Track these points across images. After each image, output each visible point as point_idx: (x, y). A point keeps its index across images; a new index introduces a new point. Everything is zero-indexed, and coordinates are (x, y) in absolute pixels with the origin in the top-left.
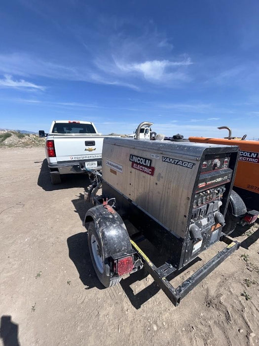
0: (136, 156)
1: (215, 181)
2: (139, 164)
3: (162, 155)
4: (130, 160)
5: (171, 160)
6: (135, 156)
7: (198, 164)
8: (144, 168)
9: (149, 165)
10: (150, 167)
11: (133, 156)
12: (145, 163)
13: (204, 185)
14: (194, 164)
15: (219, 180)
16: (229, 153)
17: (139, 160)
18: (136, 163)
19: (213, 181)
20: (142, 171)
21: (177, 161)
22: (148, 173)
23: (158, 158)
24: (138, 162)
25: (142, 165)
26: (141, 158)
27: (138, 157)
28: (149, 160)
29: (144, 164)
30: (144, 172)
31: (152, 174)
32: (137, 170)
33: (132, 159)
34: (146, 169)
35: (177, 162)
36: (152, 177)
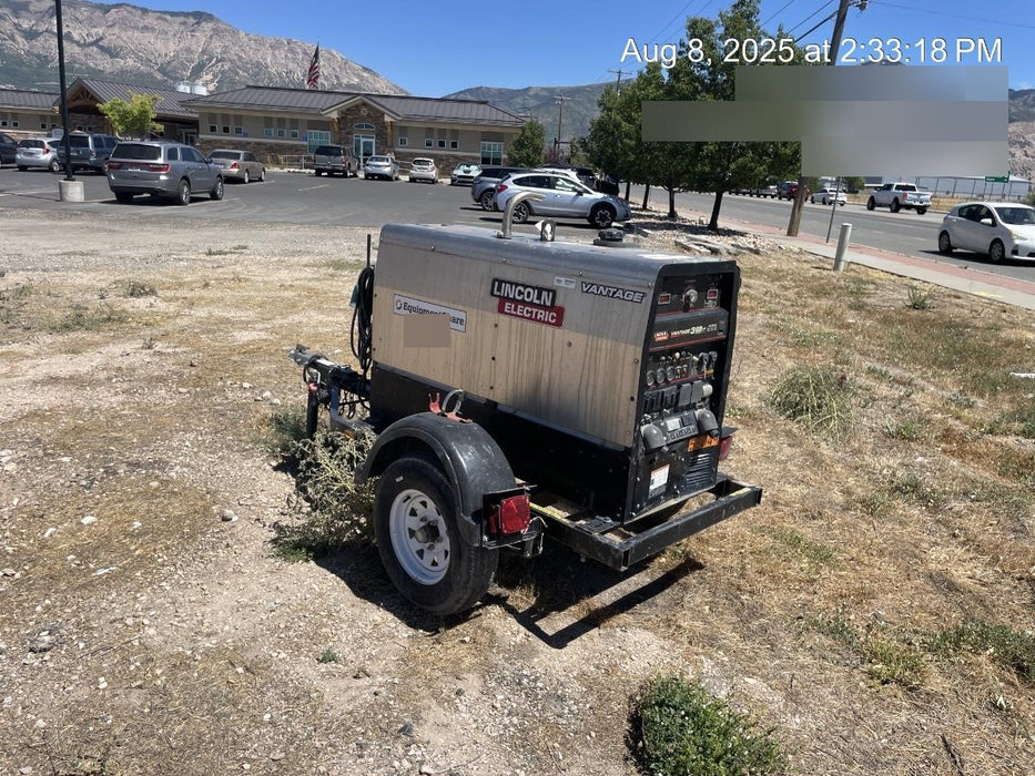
0: (511, 283)
1: (688, 331)
2: (523, 302)
3: (580, 280)
4: (492, 294)
5: (601, 288)
6: (506, 282)
7: (650, 294)
8: (535, 310)
9: (548, 304)
10: (552, 308)
11: (501, 282)
12: (539, 298)
13: (665, 338)
14: (644, 295)
15: (698, 330)
16: (719, 275)
17: (520, 293)
18: (514, 300)
19: (683, 332)
20: (530, 318)
21: (612, 290)
22: (548, 323)
23: (572, 286)
24: (520, 298)
25: (531, 304)
26: (525, 287)
27: (517, 285)
28: (549, 291)
29: (535, 301)
30: (536, 320)
31: (558, 324)
32: (514, 320)
33: (499, 290)
34: (542, 314)
35: (614, 293)
36: (558, 331)
